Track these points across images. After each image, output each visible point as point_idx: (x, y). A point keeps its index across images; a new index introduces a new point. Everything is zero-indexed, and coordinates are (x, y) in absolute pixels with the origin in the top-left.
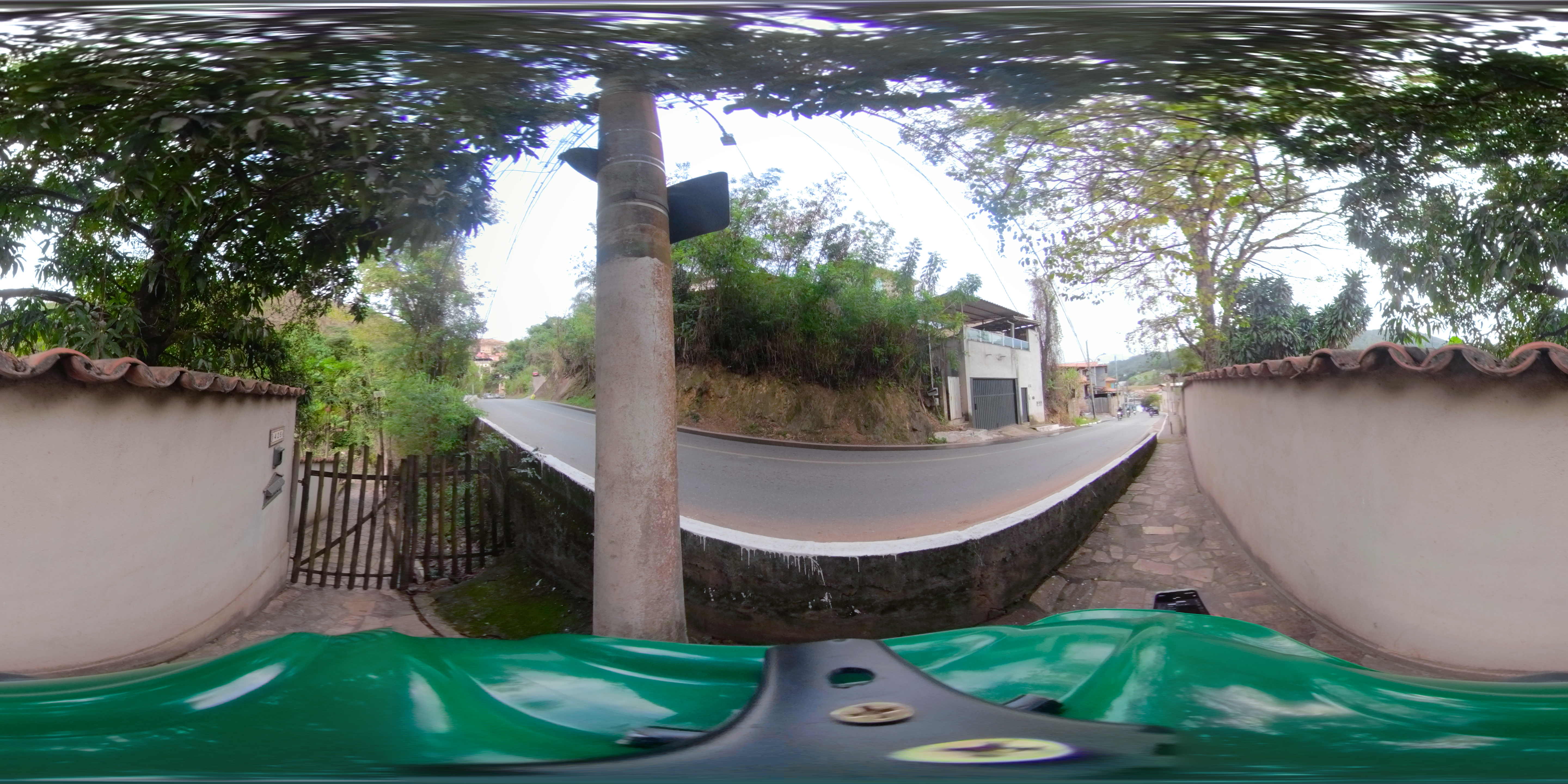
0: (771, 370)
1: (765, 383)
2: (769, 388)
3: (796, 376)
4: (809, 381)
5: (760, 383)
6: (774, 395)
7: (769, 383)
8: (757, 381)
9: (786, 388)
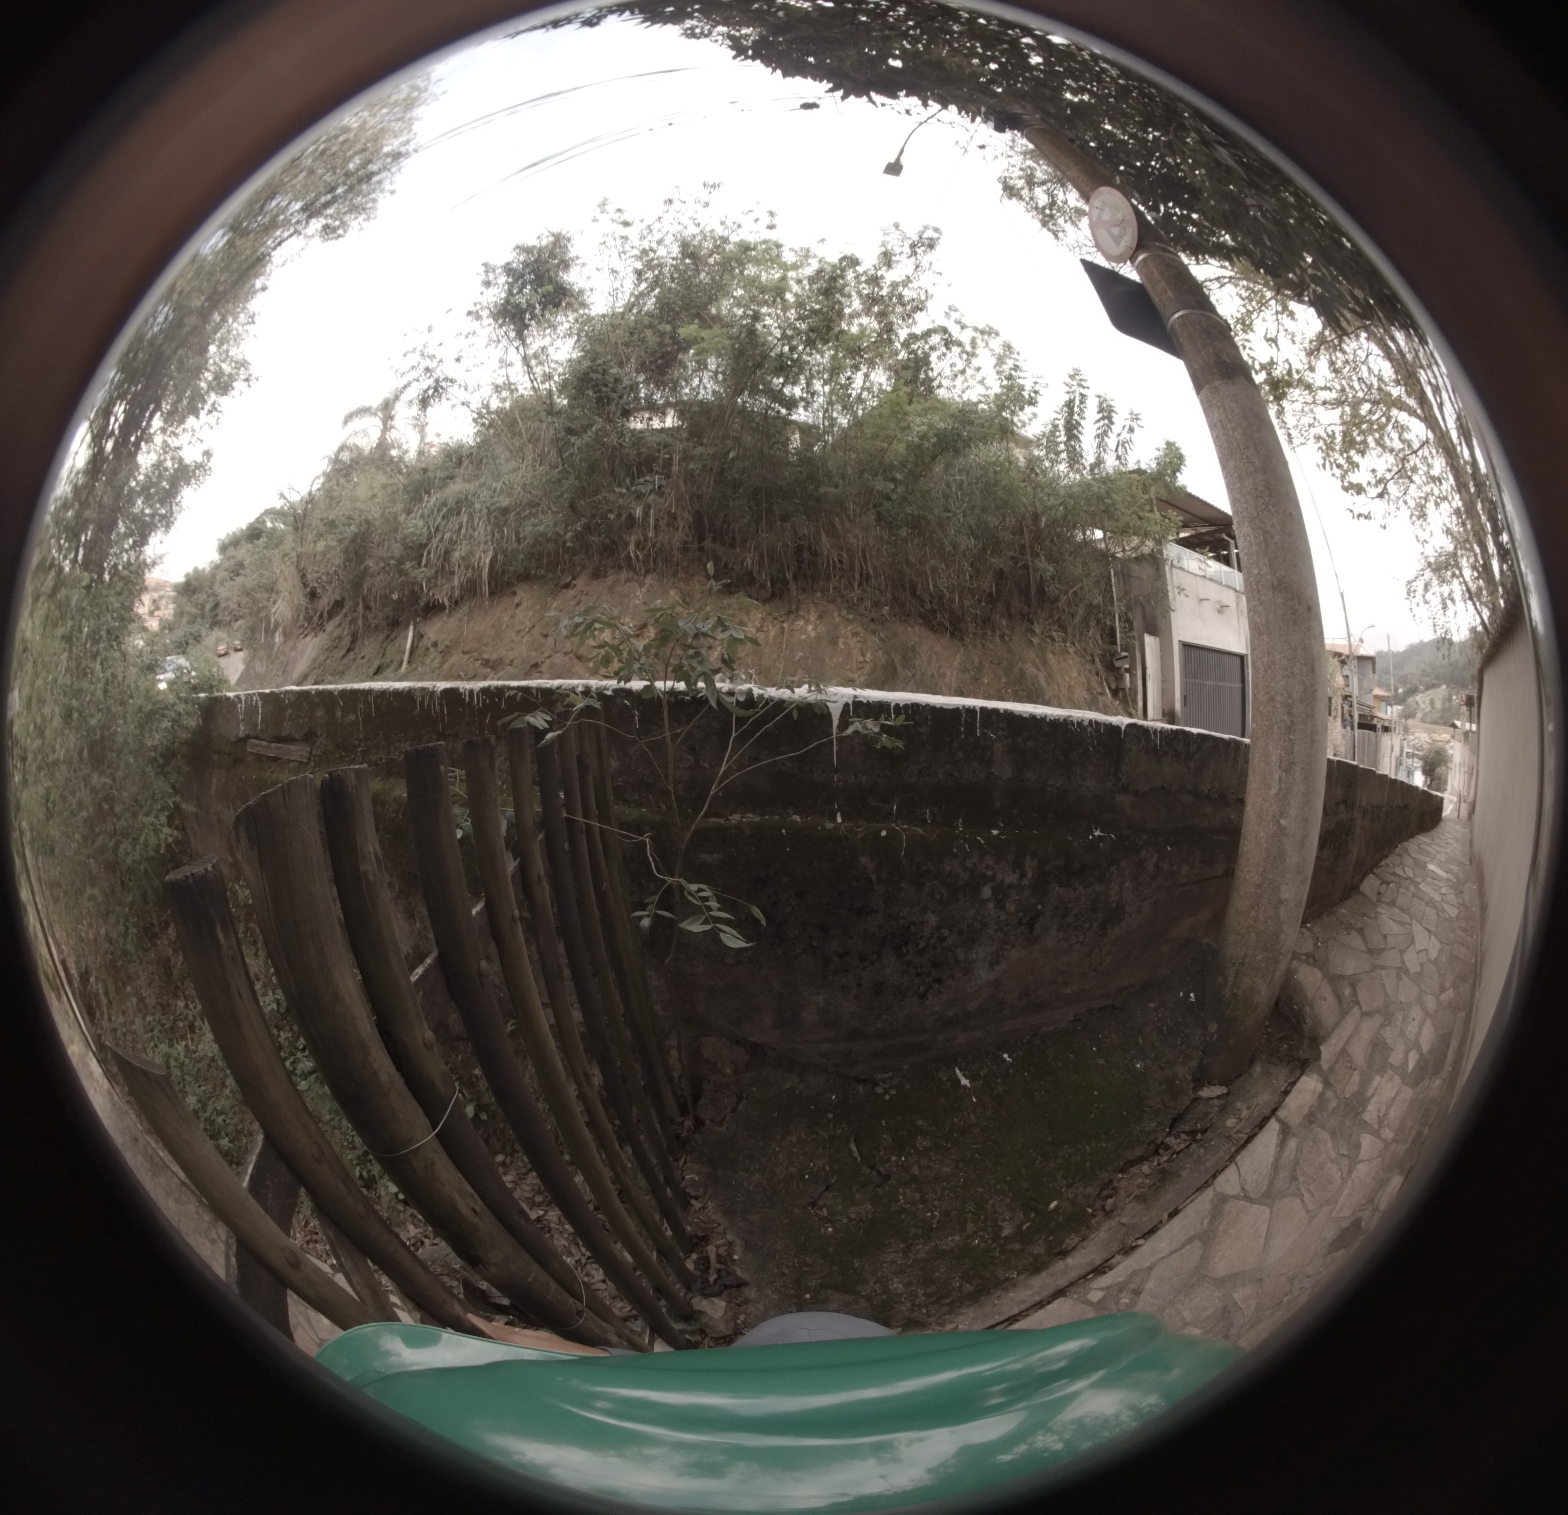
0: (823, 591)
1: (813, 618)
2: (822, 628)
3: (876, 605)
4: (906, 617)
5: (799, 617)
6: (834, 642)
7: (820, 617)
8: (793, 612)
9: (859, 629)
